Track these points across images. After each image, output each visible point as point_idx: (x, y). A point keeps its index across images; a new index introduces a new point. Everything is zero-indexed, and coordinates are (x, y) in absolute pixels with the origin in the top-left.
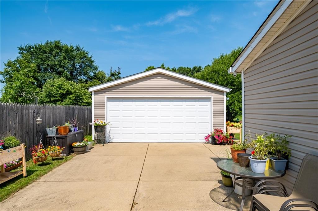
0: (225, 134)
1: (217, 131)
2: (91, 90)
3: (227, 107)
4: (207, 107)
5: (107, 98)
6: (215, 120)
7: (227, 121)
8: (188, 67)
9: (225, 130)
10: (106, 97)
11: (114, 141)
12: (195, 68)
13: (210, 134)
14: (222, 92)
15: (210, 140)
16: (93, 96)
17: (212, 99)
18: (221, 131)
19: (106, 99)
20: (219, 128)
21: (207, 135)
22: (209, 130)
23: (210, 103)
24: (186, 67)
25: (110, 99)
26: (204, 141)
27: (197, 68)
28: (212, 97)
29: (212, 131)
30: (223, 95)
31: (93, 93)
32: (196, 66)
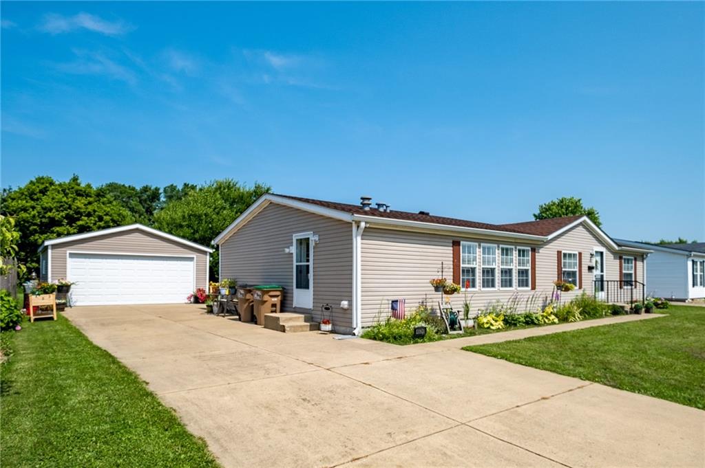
0: (207, 293)
1: (199, 290)
2: (47, 243)
3: (210, 268)
4: (191, 266)
5: (70, 254)
6: (198, 279)
7: (209, 282)
8: (130, 186)
9: (207, 290)
10: (68, 252)
11: (77, 304)
12: (145, 189)
13: (192, 293)
14: (205, 253)
15: (192, 300)
16: (50, 251)
17: (195, 259)
18: (204, 292)
19: (68, 255)
20: (201, 288)
21: (189, 295)
22: (192, 290)
23: (192, 262)
24: (127, 185)
25: (72, 255)
26: (187, 301)
27: (150, 189)
28: (195, 256)
29: (195, 290)
30: (206, 255)
31: (50, 247)
32: (149, 185)
